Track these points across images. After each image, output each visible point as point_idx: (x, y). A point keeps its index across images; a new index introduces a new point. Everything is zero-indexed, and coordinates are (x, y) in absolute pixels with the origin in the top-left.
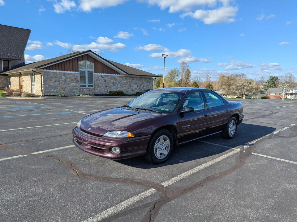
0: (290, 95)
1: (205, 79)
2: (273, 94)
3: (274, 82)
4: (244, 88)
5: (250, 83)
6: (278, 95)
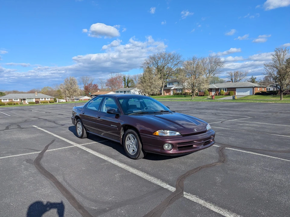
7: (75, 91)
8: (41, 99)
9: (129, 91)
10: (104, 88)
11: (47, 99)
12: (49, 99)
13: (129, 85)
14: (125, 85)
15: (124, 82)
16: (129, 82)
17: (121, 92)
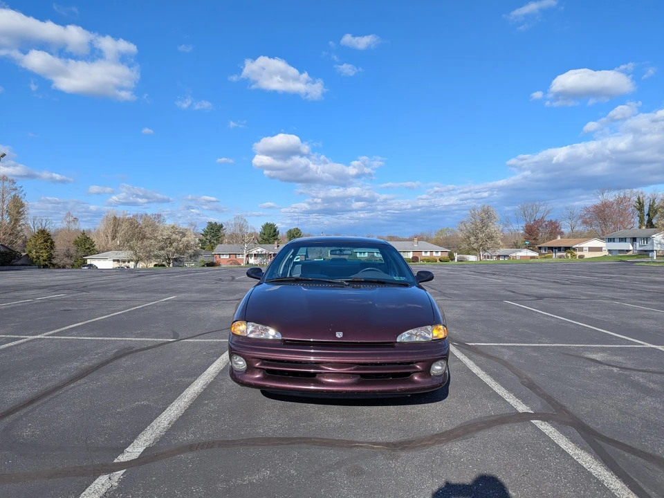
0: (253, 258)
1: (62, 222)
2: (224, 257)
3: (214, 233)
4: (171, 243)
5: (184, 235)
6: (234, 259)
7: (491, 238)
8: (423, 254)
9: (647, 239)
10: (577, 229)
11: (434, 254)
12: (440, 254)
13: (654, 221)
14: (641, 221)
15: (638, 212)
16: (656, 212)
17: (623, 240)
